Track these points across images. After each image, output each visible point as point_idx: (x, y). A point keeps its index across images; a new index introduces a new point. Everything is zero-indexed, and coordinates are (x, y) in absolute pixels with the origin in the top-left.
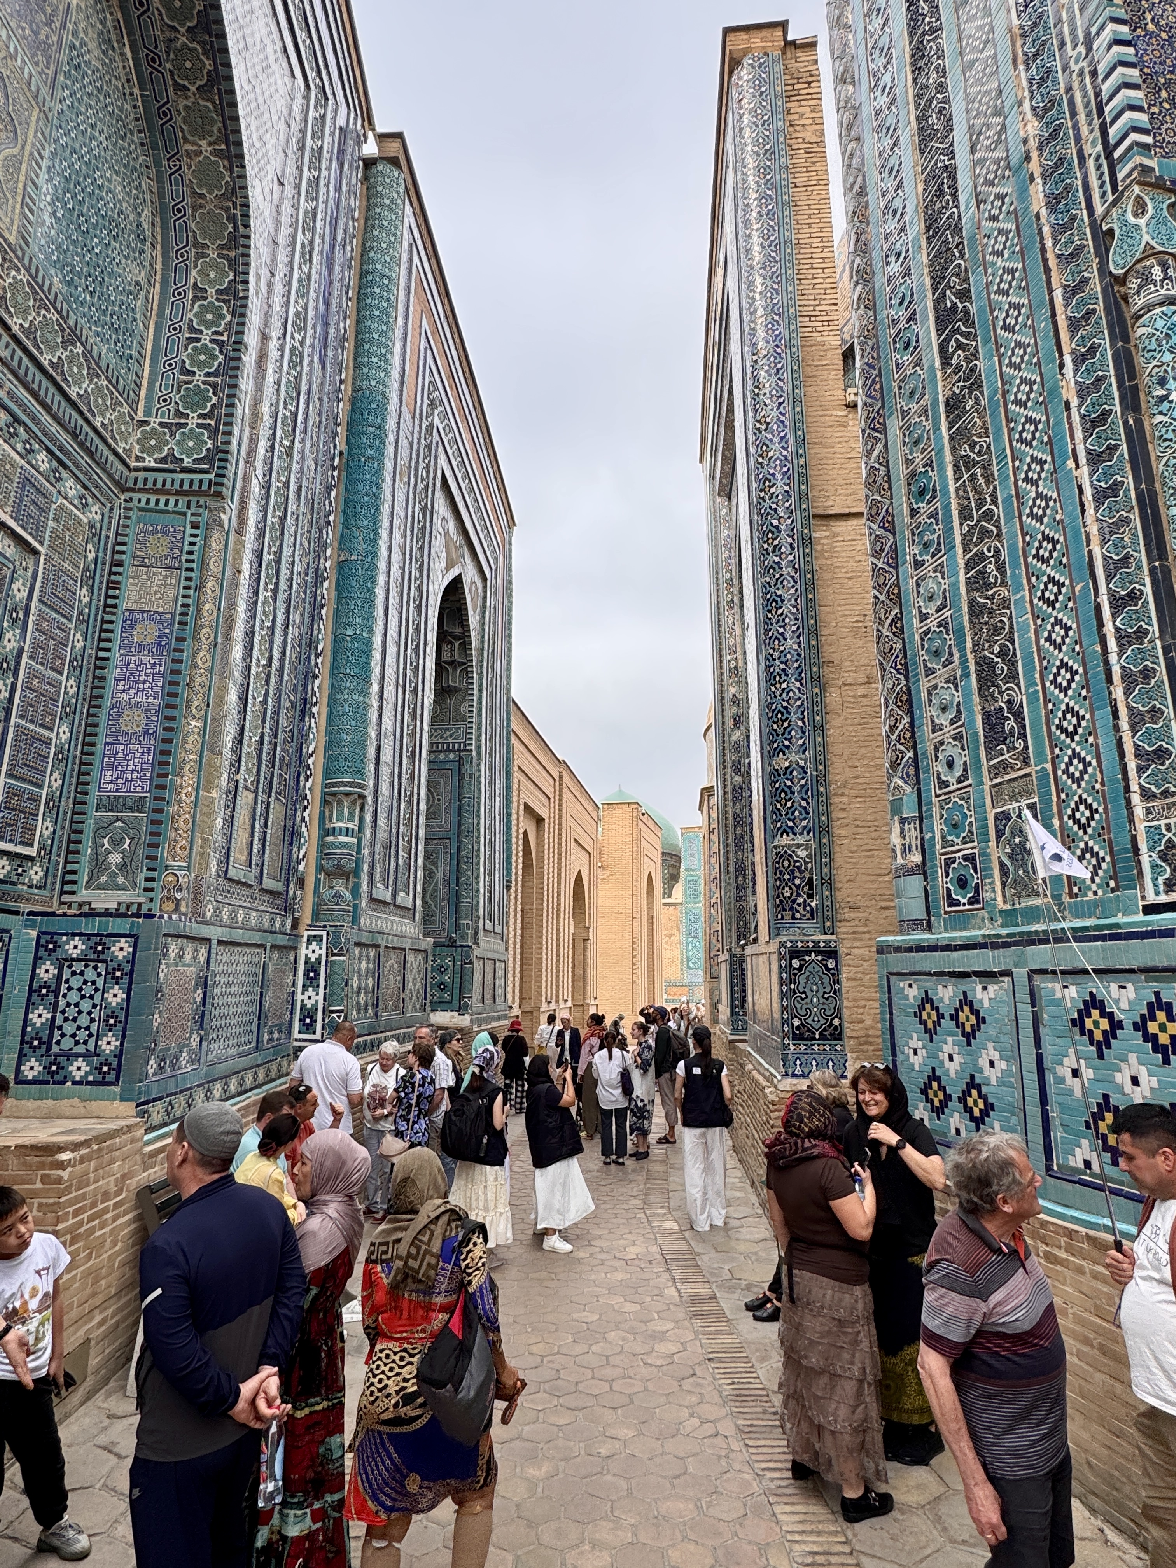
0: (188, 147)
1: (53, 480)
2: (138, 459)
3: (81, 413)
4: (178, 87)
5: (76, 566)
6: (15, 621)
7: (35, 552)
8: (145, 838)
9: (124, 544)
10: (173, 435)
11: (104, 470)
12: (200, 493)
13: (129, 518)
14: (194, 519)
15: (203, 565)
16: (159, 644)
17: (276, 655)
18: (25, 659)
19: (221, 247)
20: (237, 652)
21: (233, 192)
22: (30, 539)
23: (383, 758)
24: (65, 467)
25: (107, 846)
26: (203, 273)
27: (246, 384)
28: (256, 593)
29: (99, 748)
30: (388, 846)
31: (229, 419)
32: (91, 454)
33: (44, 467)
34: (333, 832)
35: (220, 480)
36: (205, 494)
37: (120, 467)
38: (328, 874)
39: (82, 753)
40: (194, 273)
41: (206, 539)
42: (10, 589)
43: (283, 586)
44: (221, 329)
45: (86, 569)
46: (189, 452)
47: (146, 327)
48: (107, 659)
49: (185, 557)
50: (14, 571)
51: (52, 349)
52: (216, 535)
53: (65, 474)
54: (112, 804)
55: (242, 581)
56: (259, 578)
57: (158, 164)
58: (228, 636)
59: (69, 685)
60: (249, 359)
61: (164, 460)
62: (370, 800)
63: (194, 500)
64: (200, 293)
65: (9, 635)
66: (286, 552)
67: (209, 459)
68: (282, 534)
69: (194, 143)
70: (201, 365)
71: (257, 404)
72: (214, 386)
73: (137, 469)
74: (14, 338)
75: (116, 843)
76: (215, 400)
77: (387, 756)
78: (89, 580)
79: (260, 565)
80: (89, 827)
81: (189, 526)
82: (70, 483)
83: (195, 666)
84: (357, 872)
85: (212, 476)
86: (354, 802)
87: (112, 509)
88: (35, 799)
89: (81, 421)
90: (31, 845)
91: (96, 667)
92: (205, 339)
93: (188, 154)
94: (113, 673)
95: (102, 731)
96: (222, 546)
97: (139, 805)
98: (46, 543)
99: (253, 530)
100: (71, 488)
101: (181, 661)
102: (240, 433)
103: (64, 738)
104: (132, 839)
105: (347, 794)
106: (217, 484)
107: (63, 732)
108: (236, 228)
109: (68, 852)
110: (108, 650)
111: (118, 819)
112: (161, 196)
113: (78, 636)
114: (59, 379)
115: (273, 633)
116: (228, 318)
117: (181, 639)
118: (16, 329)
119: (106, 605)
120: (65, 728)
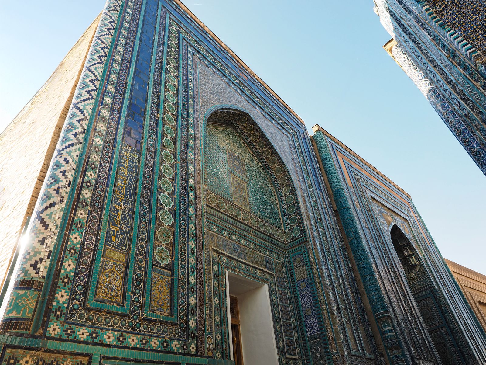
0: (273, 167)
1: (271, 256)
2: (287, 241)
3: (272, 237)
4: (266, 158)
5: (282, 274)
6: (274, 294)
7: (273, 275)
8: (323, 346)
9: (291, 264)
10: (292, 231)
11: (281, 248)
12: (303, 242)
13: (290, 257)
14: (304, 250)
15: (310, 261)
16: (307, 287)
17: (340, 278)
18: (279, 303)
19: (286, 183)
20: (328, 282)
21: (284, 171)
22: (271, 272)
23: (392, 300)
24: (272, 251)
25: (315, 352)
26: (285, 191)
27: (303, 210)
28: (327, 262)
29: (303, 322)
30: (409, 334)
31: (302, 221)
32: (277, 245)
33: (268, 254)
34: (385, 333)
35: (306, 237)
36: (304, 242)
37: (284, 245)
38: (390, 350)
39: (300, 325)
40: (283, 192)
41: (308, 254)
42: (271, 286)
43: (334, 257)
44: (293, 201)
45: (285, 274)
46: (296, 234)
47: (278, 210)
48: (297, 296)
49: (305, 261)
50: (270, 282)
51: (262, 227)
52: (310, 252)
53: (273, 253)
54: (312, 338)
55: (321, 261)
56: (326, 258)
57: (268, 174)
58: (323, 278)
59: (291, 307)
60: (301, 205)
61: (292, 239)
62: (393, 317)
63: (302, 245)
64: (286, 195)
65: (274, 298)
66: (331, 247)
67: (301, 234)
68: (328, 243)
69: (273, 166)
70: (291, 212)
71: (307, 213)
72: (296, 215)
73: (287, 244)
74: (255, 230)
75: (317, 350)
76: (297, 218)
77: (393, 299)
78: (286, 277)
79: (325, 254)
80: (309, 347)
81: (303, 252)
82: (275, 255)
83: (318, 290)
84: (400, 346)
85: (304, 237)
86: (387, 319)
87: (285, 256)
88: (293, 341)
89: (272, 239)
90: (296, 355)
91: (295, 300)
92: (291, 205)
93: (273, 169)
94: (300, 299)
95: (303, 317)
96: (312, 254)
97: (318, 336)
98: (274, 272)
99: (319, 246)
100: (275, 256)
101: (314, 290)
102: (306, 223)
103: (294, 322)
104: (320, 347)
105: (384, 317)
106: (305, 239)
107: (293, 321)
108: (288, 177)
109: (306, 356)
110: (296, 294)
111: (315, 342)
112: (271, 180)
113: (289, 293)
114: (265, 233)
115: (336, 272)
116: (294, 197)
117: (312, 284)
118: (255, 228)
119: (292, 282)
120: (293, 319)
